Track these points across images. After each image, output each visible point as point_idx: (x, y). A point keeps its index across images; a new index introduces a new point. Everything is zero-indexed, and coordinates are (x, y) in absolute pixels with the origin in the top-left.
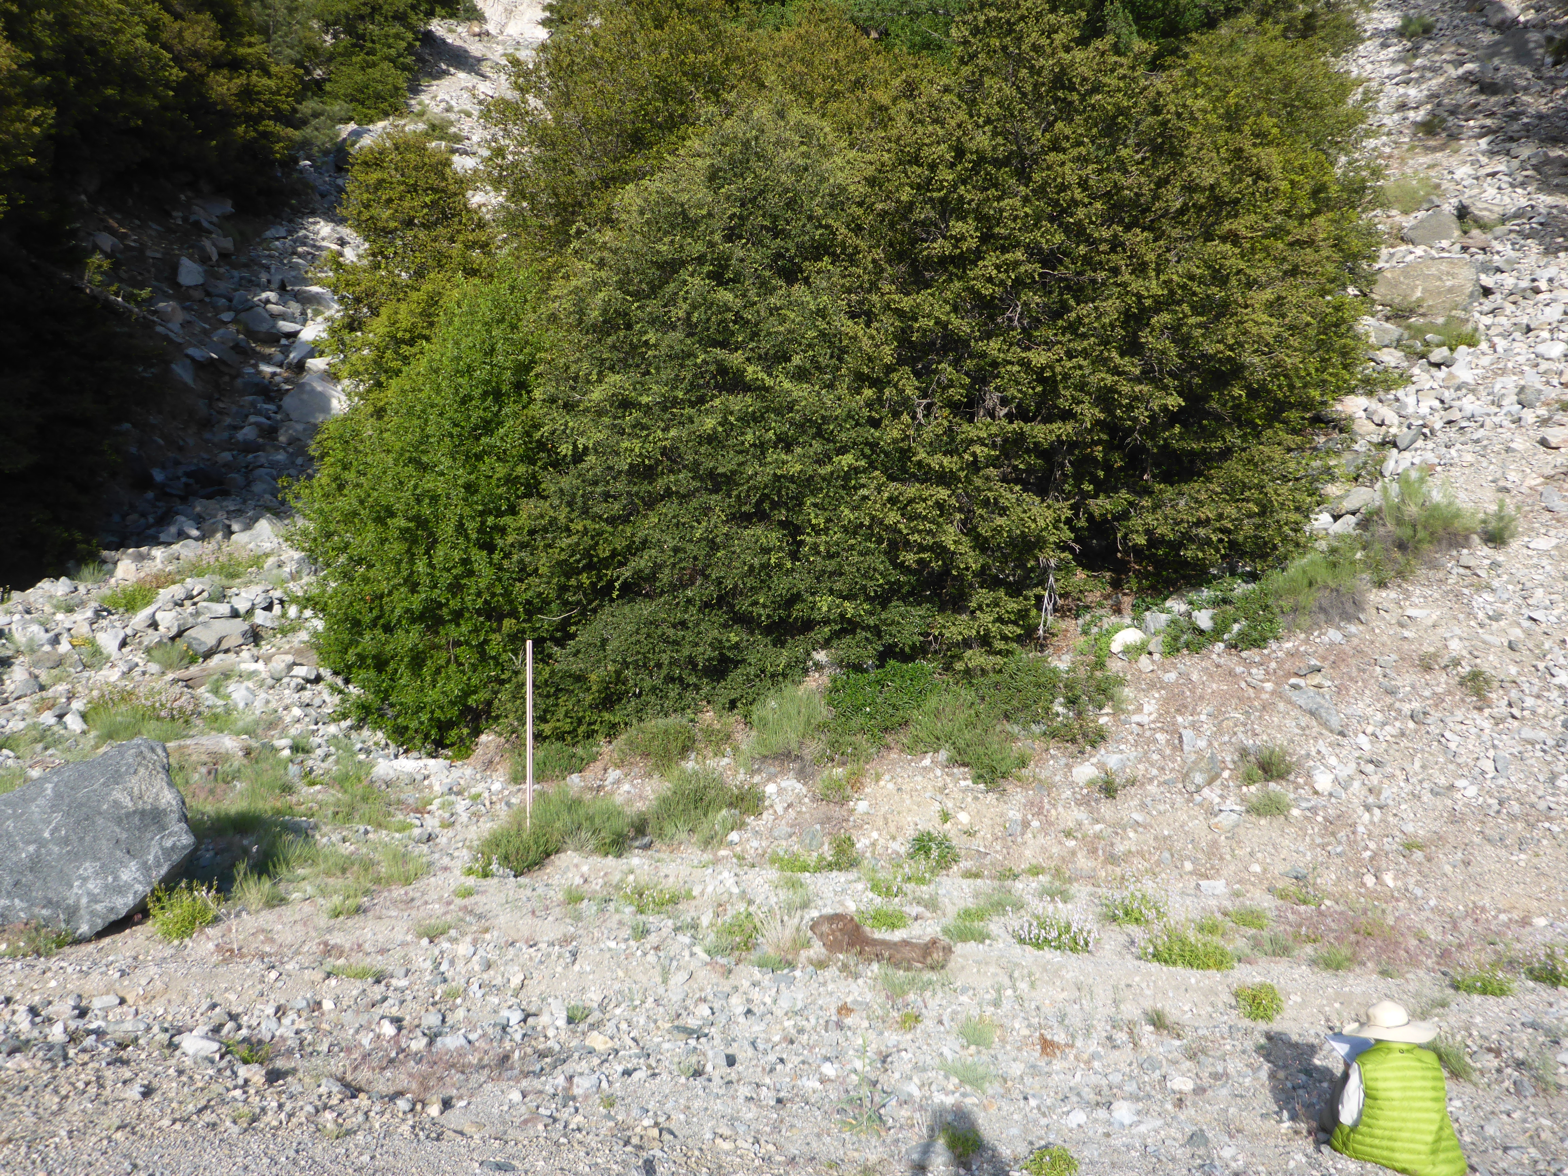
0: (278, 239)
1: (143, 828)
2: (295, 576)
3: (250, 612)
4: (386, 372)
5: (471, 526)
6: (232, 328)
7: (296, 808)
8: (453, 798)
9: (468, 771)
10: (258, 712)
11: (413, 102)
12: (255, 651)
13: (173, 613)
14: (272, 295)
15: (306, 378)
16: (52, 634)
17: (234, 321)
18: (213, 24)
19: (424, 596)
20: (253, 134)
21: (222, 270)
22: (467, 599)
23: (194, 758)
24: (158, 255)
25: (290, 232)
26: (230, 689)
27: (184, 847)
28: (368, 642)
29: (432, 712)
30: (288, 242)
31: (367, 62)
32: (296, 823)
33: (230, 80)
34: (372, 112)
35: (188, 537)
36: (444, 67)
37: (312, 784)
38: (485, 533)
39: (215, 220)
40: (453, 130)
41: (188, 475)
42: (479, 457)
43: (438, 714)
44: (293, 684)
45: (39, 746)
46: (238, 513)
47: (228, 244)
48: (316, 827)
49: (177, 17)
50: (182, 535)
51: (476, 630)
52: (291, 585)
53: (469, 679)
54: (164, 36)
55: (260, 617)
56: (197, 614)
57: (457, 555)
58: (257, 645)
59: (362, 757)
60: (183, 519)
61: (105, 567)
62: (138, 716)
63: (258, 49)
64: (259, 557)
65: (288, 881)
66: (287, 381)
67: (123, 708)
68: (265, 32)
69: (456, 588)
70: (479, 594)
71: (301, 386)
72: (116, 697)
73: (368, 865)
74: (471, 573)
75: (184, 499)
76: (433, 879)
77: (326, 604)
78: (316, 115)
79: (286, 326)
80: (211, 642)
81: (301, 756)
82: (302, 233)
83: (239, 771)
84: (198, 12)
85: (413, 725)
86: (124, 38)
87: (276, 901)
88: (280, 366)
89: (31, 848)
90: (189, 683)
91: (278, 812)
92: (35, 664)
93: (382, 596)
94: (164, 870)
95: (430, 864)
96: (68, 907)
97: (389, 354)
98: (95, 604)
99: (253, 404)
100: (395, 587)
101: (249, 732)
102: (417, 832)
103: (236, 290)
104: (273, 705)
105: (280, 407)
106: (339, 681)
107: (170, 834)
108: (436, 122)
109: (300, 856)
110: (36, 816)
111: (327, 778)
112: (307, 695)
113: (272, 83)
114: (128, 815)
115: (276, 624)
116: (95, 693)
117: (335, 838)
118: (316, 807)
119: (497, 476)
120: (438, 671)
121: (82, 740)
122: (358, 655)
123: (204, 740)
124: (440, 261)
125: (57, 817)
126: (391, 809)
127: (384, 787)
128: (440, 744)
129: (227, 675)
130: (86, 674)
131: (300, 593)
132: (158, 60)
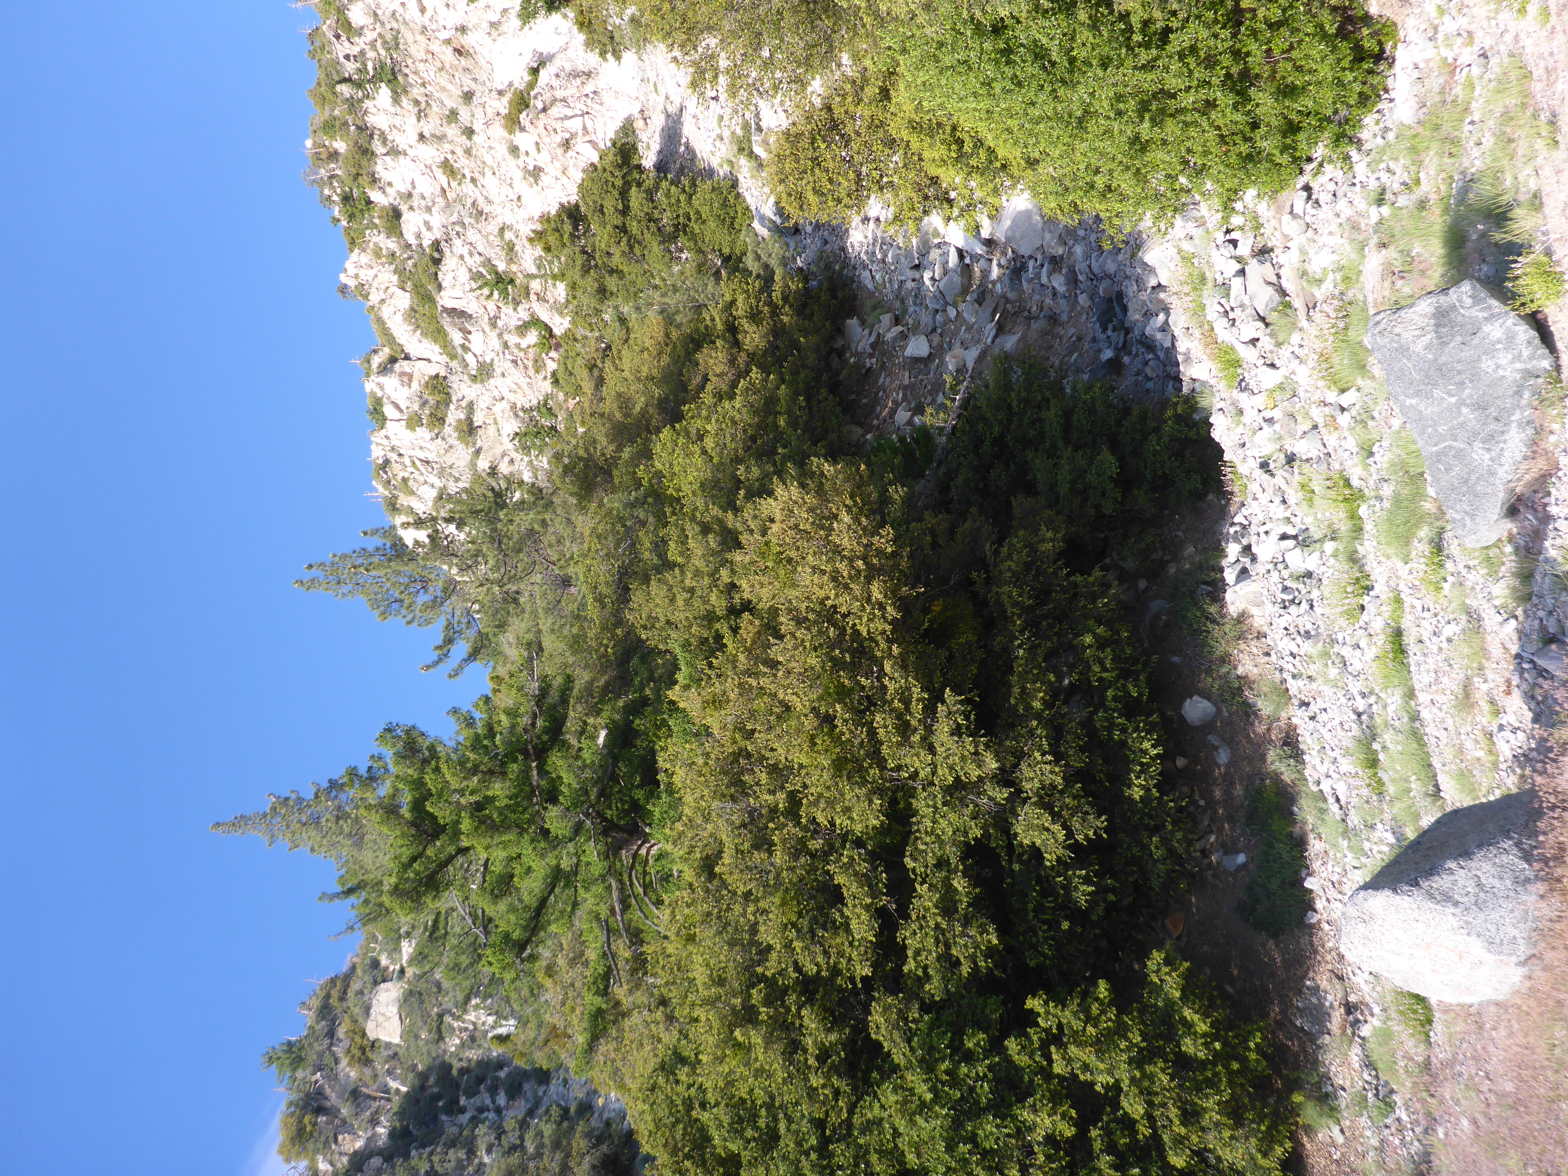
0: (873, 277)
1: (1452, 324)
2: (1201, 223)
3: (1239, 259)
4: (991, 162)
5: (1144, 56)
6: (962, 307)
7: (1443, 194)
8: (1440, 36)
9: (1411, 22)
10: (1342, 241)
11: (721, 173)
12: (1277, 251)
13: (1242, 327)
14: (927, 276)
15: (1000, 236)
16: (1264, 425)
17: (955, 305)
18: (705, 351)
19: (1219, 94)
20: (787, 308)
21: (910, 321)
22: (1221, 49)
23: (1387, 293)
24: (907, 374)
25: (865, 267)
26: (1318, 270)
27: (1474, 288)
28: (1268, 144)
29: (1344, 69)
30: (874, 267)
31: (697, 220)
32: (1458, 193)
33: (746, 332)
34: (739, 208)
35: (1166, 322)
36: (682, 149)
37: (1418, 182)
38: (1150, 40)
39: (867, 332)
40: (739, 132)
41: (1104, 329)
42: (1072, 61)
43: (1345, 63)
44: (1314, 212)
45: (1371, 423)
46: (1139, 281)
47: (886, 319)
48: (1463, 173)
49: (706, 379)
50: (1165, 328)
51: (1254, 33)
52: (1209, 225)
53: (1307, 34)
54: (724, 388)
55: (1244, 249)
56: (1242, 306)
57: (1175, 66)
58: (1272, 250)
59: (1391, 136)
60: (1148, 328)
61: (1198, 390)
62: (1344, 345)
63: (715, 313)
64: (1183, 258)
65: (1517, 193)
66: (1004, 254)
67: (1336, 360)
68: (699, 308)
69: (1210, 62)
70: (1216, 36)
71: (1009, 240)
72: (1325, 366)
73: (1507, 117)
74: (1193, 49)
75: (1127, 331)
76: (1527, 50)
77: (1229, 190)
78: (758, 258)
79: (953, 259)
80: (1270, 290)
81: (1388, 196)
82: (864, 256)
83: (1401, 252)
84: (697, 364)
85: (1357, 87)
86: (738, 417)
87: (1536, 202)
88: (991, 260)
89: (1465, 410)
90: (1311, 307)
91: (1446, 210)
92: (1292, 435)
93: (1222, 136)
94: (1495, 303)
95: (1512, 55)
96: (1524, 378)
97: (973, 162)
98: (1235, 393)
99: (1030, 281)
100: (1211, 124)
101: (1363, 245)
102: (1476, 71)
103: (927, 307)
104: (1334, 228)
105: (1031, 257)
106: (1308, 168)
107: (1460, 301)
108: (735, 148)
109: (1492, 185)
110: (1436, 409)
111: (1413, 168)
112: (1324, 198)
113: (740, 299)
114: (1439, 337)
115: (1251, 235)
116: (1321, 383)
117: (1476, 152)
118: (1443, 175)
119: (1091, 39)
120: (1299, 69)
121: (1366, 391)
122: (1282, 153)
123: (1369, 287)
124: (876, 125)
125: (1437, 393)
126: (1449, 99)
127: (1424, 110)
128: (1379, 57)
129: (1304, 274)
130: (1302, 394)
131: (1219, 215)
132: (747, 389)
